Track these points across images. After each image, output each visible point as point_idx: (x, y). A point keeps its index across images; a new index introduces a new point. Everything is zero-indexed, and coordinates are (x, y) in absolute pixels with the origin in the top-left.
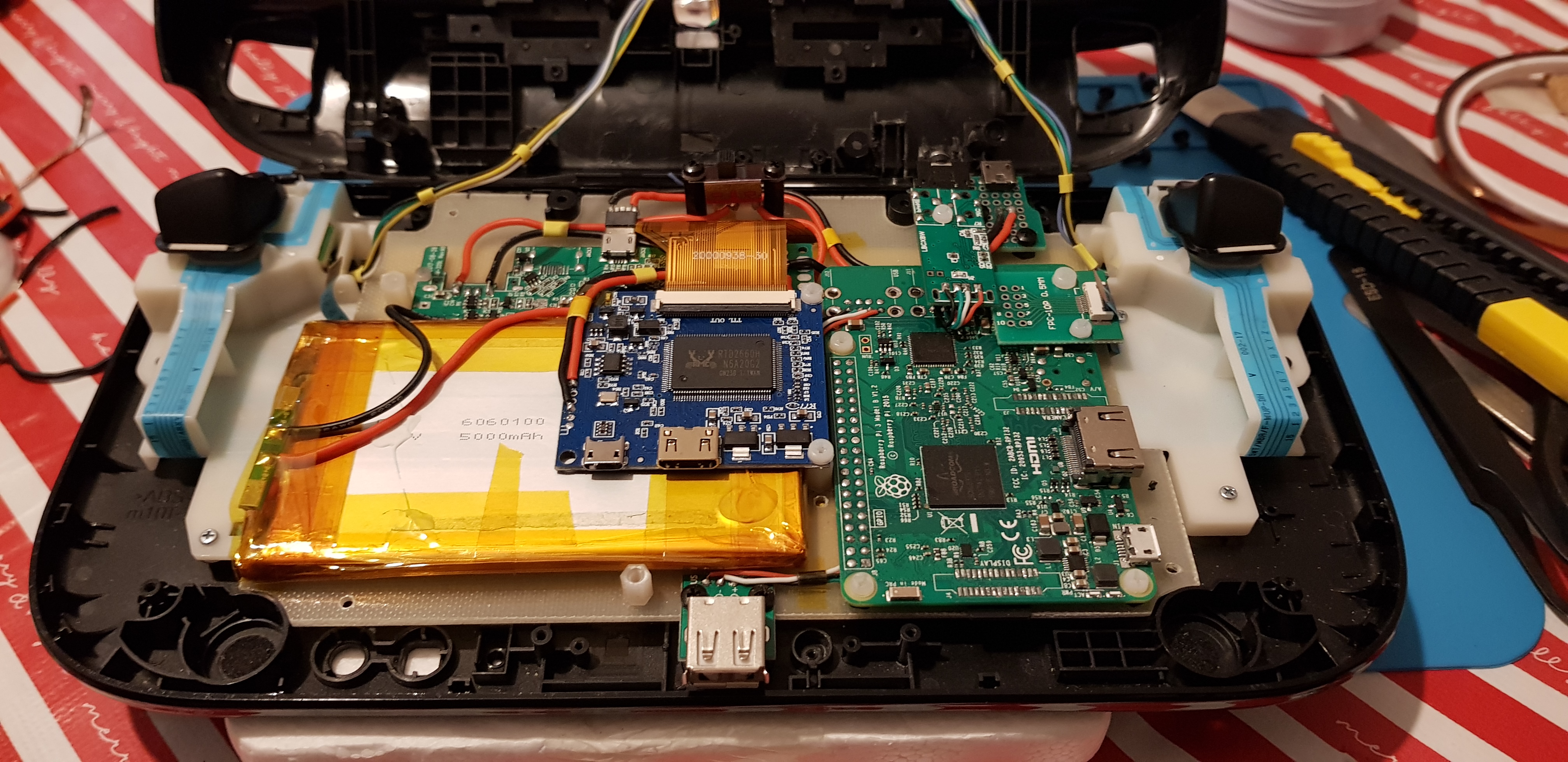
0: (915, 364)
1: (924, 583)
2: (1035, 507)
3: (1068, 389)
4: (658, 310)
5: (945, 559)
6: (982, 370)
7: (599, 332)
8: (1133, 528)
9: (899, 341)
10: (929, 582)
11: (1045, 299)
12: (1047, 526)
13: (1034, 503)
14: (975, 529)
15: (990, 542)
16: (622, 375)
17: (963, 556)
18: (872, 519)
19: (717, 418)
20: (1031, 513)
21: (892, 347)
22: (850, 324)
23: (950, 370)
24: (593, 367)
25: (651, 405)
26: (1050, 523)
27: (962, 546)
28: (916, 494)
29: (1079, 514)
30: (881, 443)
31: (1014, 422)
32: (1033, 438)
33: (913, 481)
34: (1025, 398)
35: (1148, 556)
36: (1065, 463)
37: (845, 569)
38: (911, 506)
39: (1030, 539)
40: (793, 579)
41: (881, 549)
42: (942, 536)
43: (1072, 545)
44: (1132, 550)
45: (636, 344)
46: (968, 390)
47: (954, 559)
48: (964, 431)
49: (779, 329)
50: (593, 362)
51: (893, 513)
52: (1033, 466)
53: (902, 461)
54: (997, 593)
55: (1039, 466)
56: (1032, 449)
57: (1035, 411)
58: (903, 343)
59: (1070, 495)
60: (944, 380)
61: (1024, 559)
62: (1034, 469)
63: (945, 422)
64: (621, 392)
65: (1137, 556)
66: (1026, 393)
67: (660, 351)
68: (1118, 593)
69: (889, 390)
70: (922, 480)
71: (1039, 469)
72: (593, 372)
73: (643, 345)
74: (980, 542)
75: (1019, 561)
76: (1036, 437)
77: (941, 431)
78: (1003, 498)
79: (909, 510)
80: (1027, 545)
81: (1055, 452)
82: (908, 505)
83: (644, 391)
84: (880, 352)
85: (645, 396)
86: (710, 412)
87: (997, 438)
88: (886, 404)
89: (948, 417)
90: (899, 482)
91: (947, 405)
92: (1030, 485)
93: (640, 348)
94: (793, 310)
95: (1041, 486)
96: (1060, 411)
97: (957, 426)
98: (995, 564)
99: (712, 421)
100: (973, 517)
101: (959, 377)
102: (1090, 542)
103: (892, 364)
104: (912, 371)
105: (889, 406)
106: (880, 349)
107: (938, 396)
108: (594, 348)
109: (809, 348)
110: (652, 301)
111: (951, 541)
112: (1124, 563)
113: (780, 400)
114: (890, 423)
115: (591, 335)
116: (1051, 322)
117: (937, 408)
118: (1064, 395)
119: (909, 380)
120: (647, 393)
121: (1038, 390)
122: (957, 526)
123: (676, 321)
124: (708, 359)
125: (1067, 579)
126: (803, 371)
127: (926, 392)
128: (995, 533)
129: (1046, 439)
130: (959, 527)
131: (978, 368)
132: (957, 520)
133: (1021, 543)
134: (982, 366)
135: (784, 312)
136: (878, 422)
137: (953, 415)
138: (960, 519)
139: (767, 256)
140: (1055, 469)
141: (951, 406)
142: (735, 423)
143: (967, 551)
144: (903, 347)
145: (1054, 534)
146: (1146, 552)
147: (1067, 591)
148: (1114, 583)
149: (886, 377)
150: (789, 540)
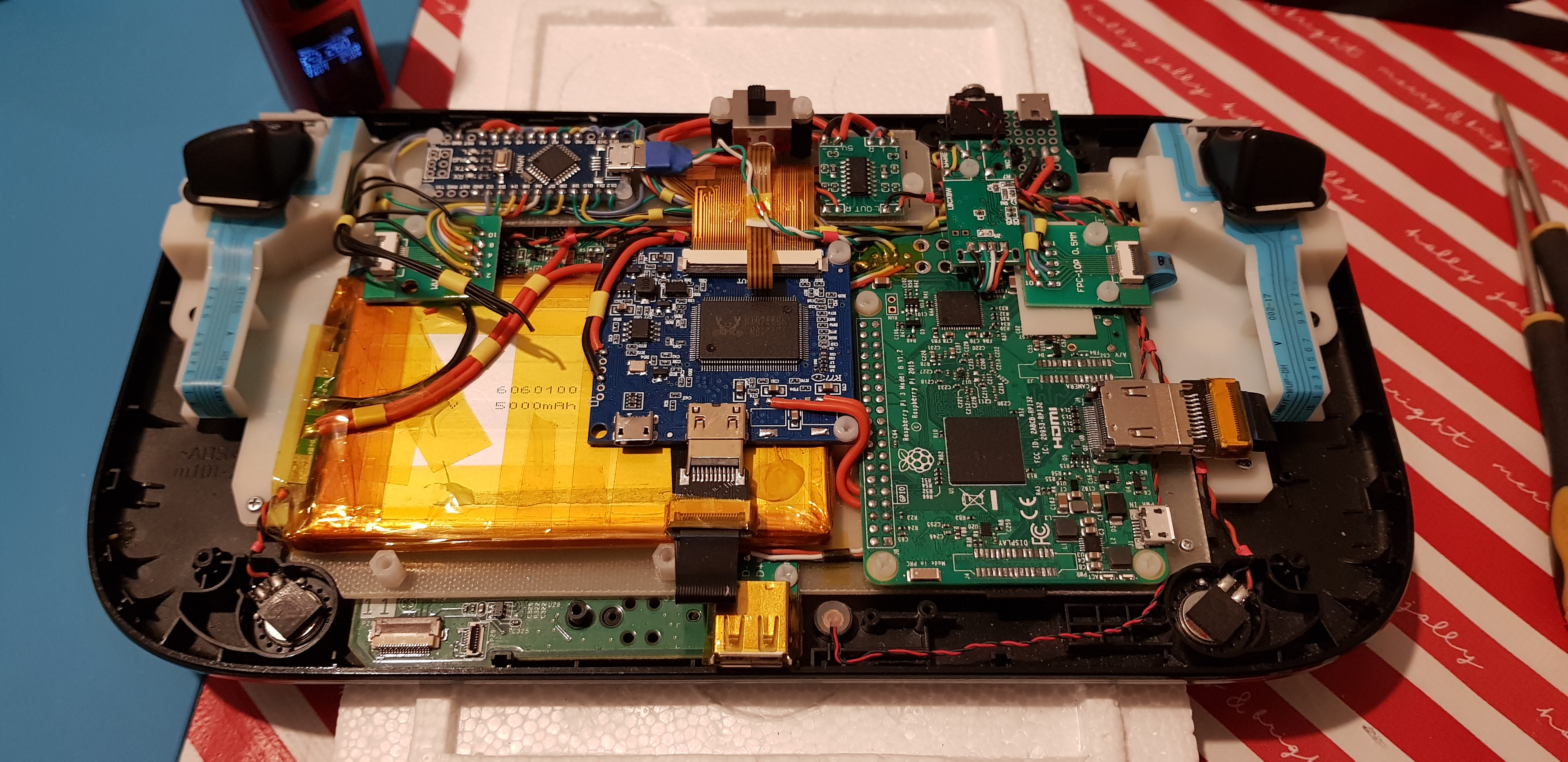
0: (941, 326)
1: (943, 563)
2: (1054, 484)
3: (1093, 355)
4: (685, 270)
5: (965, 537)
6: (1008, 334)
7: (626, 294)
8: (1150, 509)
9: (925, 300)
10: (949, 562)
11: (1076, 257)
12: (1065, 506)
13: (1054, 479)
14: (995, 507)
15: (1009, 520)
16: (649, 342)
17: (981, 535)
18: (895, 495)
19: (745, 390)
20: (1050, 490)
21: (918, 307)
22: (876, 282)
23: (975, 333)
24: (621, 332)
25: (679, 375)
26: (1068, 501)
27: (982, 525)
28: (938, 469)
29: (1095, 491)
30: (906, 413)
31: (1036, 391)
32: (1056, 409)
33: (936, 455)
34: (1050, 365)
35: (1162, 539)
36: (1086, 437)
37: (868, 548)
38: (933, 481)
39: (1048, 518)
40: (819, 556)
41: (903, 525)
42: (963, 514)
43: (1088, 525)
44: (1147, 533)
45: (663, 308)
46: (993, 355)
47: (973, 538)
48: (987, 401)
49: (805, 291)
50: (622, 327)
51: (915, 490)
52: (1054, 439)
53: (925, 433)
54: (1015, 574)
55: (1060, 439)
56: (1054, 421)
57: (1059, 379)
58: (929, 303)
59: (1090, 471)
60: (970, 344)
61: (1041, 539)
62: (1055, 443)
63: (969, 391)
64: (649, 360)
65: (1152, 539)
66: (1051, 358)
67: (687, 315)
68: (1131, 576)
69: (913, 355)
70: (945, 454)
71: (1061, 443)
72: (622, 337)
73: (671, 308)
74: (999, 521)
75: (1037, 540)
76: (1058, 407)
77: (964, 400)
78: (1023, 474)
79: (931, 486)
80: (1045, 524)
81: (1077, 425)
82: (930, 480)
83: (672, 359)
84: (906, 313)
85: (673, 364)
86: (738, 383)
87: (1019, 409)
88: (911, 371)
89: (972, 386)
90: (922, 455)
91: (971, 372)
92: (1051, 459)
93: (668, 311)
94: (820, 271)
95: (1061, 461)
96: (1084, 379)
97: (981, 395)
98: (1013, 544)
99: (739, 394)
100: (993, 493)
101: (984, 341)
102: (1107, 522)
103: (918, 326)
104: (938, 335)
105: (914, 373)
106: (907, 310)
107: (963, 362)
108: (622, 311)
109: (835, 313)
110: (679, 258)
111: (971, 519)
112: (1139, 545)
113: (805, 371)
114: (914, 391)
115: (619, 296)
116: (1080, 284)
117: (962, 375)
118: (1089, 361)
119: (935, 344)
120: (675, 362)
121: (1063, 355)
122: (977, 504)
123: (703, 281)
124: (735, 327)
125: (1082, 560)
126: (829, 340)
127: (951, 357)
128: (1014, 510)
129: (1068, 410)
130: (979, 504)
131: (1003, 332)
132: (977, 496)
133: (1039, 522)
134: (1008, 329)
135: (811, 273)
136: (902, 391)
137: (977, 383)
138: (981, 496)
139: (794, 208)
140: (1076, 443)
141: (975, 373)
142: (762, 395)
143: (987, 530)
144: (930, 307)
145: (1071, 512)
146: (1160, 535)
147: (1082, 573)
148: (1128, 566)
149: (911, 340)
150: (815, 520)
